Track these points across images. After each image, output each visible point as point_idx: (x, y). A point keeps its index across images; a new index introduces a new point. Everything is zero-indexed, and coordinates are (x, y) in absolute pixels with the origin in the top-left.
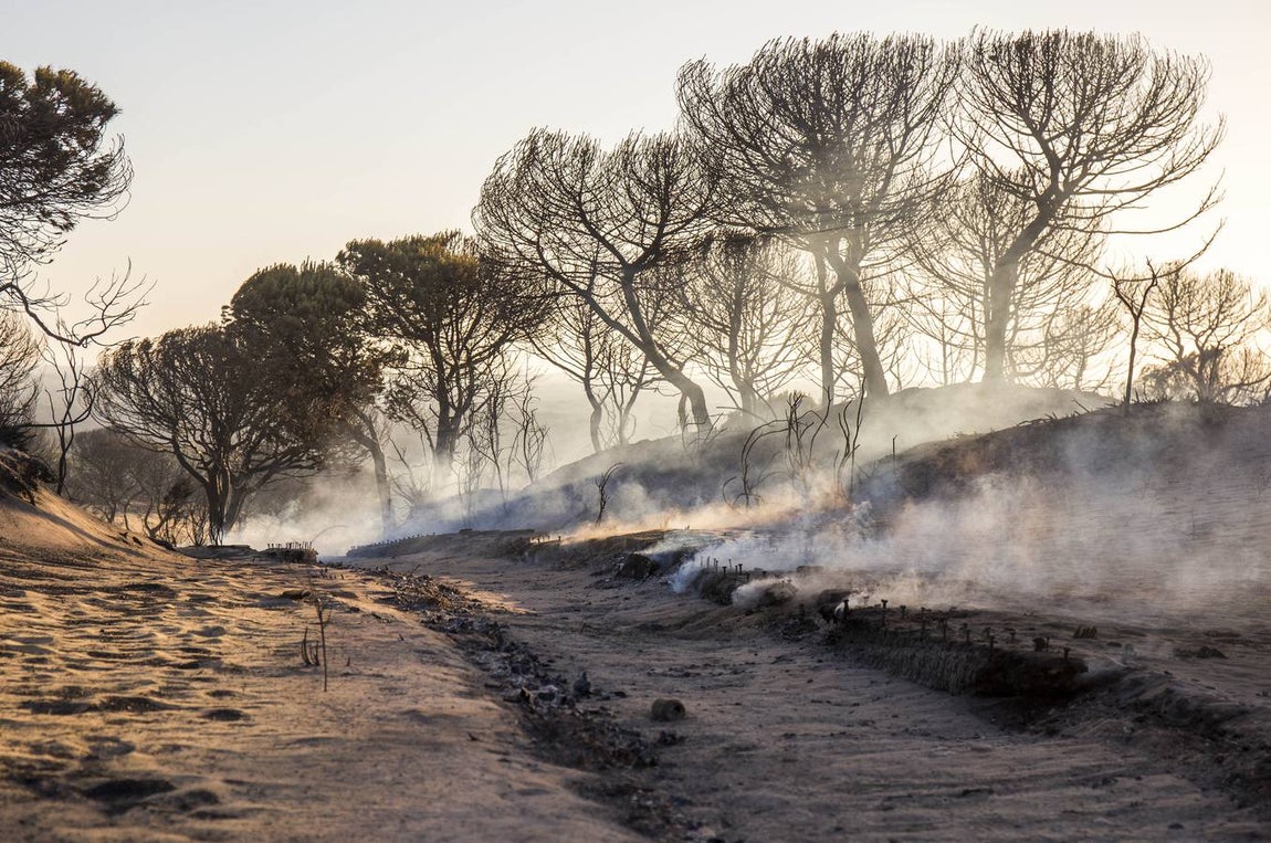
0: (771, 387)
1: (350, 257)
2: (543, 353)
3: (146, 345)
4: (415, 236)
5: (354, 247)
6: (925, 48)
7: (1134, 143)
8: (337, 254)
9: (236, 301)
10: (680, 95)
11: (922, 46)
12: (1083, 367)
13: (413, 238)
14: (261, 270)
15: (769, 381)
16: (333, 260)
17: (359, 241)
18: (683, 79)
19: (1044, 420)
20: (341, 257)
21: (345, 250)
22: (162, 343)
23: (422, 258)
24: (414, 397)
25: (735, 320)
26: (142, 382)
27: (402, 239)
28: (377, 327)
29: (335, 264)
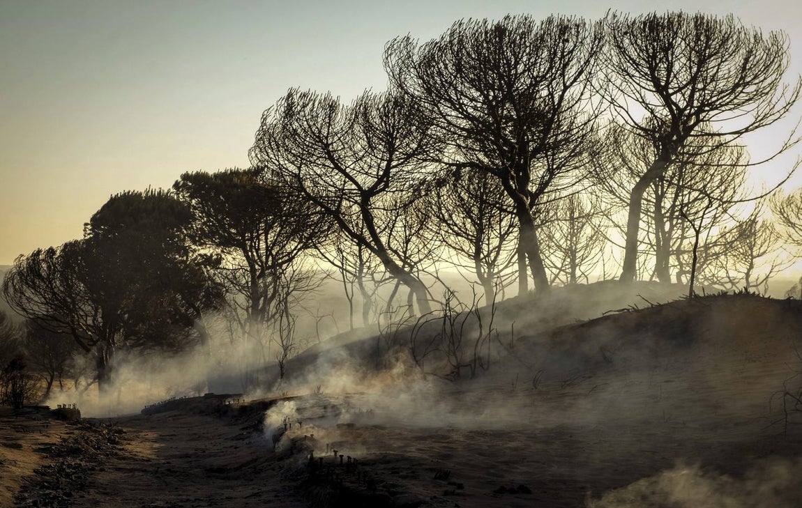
0: (504, 283)
1: (184, 185)
2: (326, 257)
3: (51, 252)
4: (233, 168)
5: (186, 177)
6: (578, 26)
7: (735, 98)
8: (174, 183)
9: (94, 219)
10: (386, 64)
11: (576, 25)
12: (751, 266)
13: (231, 170)
14: (113, 196)
15: (503, 279)
16: (171, 187)
17: (190, 173)
18: (389, 51)
19: (628, 310)
20: (176, 185)
21: (180, 179)
22: (63, 251)
23: (236, 186)
24: (227, 291)
25: (480, 230)
26: (49, 280)
27: (223, 171)
28: (199, 239)
29: (172, 190)
